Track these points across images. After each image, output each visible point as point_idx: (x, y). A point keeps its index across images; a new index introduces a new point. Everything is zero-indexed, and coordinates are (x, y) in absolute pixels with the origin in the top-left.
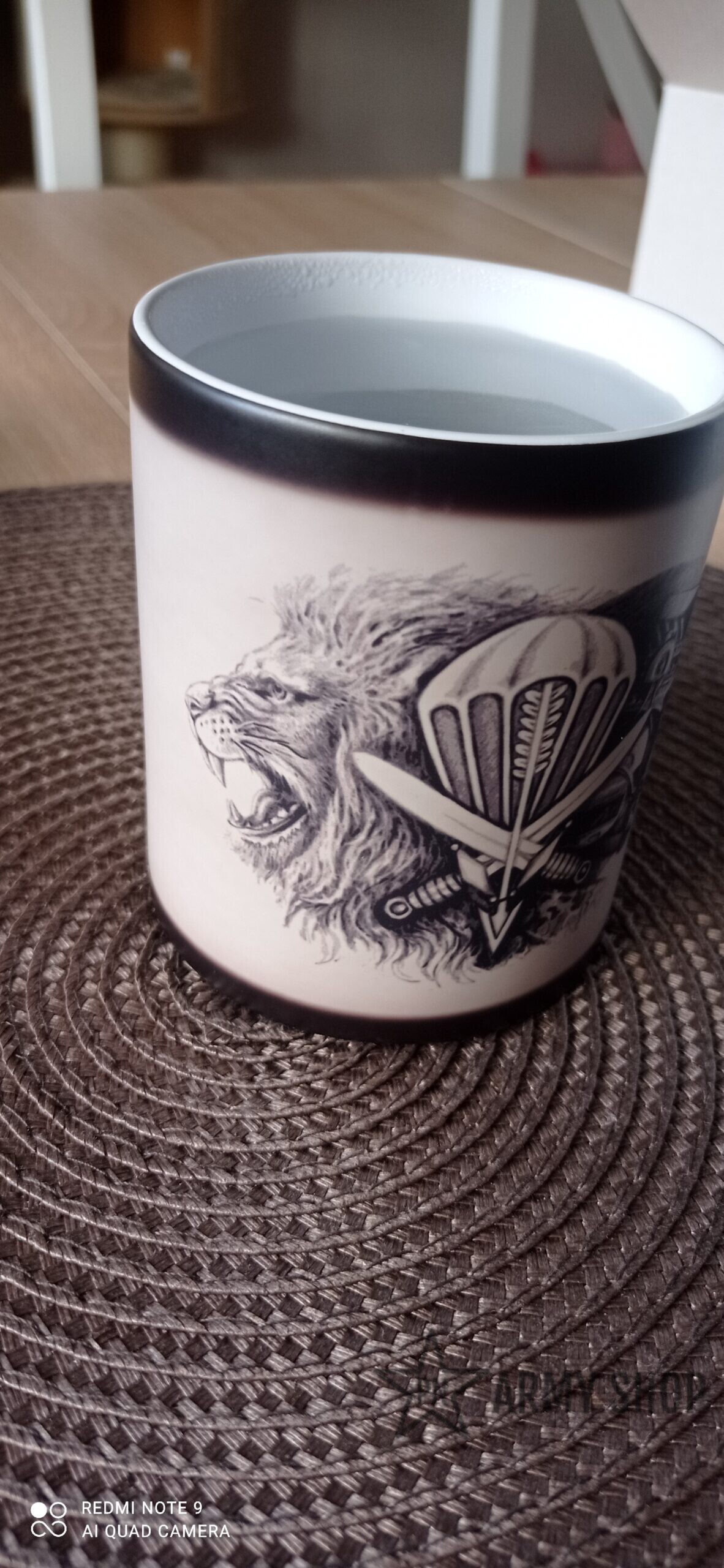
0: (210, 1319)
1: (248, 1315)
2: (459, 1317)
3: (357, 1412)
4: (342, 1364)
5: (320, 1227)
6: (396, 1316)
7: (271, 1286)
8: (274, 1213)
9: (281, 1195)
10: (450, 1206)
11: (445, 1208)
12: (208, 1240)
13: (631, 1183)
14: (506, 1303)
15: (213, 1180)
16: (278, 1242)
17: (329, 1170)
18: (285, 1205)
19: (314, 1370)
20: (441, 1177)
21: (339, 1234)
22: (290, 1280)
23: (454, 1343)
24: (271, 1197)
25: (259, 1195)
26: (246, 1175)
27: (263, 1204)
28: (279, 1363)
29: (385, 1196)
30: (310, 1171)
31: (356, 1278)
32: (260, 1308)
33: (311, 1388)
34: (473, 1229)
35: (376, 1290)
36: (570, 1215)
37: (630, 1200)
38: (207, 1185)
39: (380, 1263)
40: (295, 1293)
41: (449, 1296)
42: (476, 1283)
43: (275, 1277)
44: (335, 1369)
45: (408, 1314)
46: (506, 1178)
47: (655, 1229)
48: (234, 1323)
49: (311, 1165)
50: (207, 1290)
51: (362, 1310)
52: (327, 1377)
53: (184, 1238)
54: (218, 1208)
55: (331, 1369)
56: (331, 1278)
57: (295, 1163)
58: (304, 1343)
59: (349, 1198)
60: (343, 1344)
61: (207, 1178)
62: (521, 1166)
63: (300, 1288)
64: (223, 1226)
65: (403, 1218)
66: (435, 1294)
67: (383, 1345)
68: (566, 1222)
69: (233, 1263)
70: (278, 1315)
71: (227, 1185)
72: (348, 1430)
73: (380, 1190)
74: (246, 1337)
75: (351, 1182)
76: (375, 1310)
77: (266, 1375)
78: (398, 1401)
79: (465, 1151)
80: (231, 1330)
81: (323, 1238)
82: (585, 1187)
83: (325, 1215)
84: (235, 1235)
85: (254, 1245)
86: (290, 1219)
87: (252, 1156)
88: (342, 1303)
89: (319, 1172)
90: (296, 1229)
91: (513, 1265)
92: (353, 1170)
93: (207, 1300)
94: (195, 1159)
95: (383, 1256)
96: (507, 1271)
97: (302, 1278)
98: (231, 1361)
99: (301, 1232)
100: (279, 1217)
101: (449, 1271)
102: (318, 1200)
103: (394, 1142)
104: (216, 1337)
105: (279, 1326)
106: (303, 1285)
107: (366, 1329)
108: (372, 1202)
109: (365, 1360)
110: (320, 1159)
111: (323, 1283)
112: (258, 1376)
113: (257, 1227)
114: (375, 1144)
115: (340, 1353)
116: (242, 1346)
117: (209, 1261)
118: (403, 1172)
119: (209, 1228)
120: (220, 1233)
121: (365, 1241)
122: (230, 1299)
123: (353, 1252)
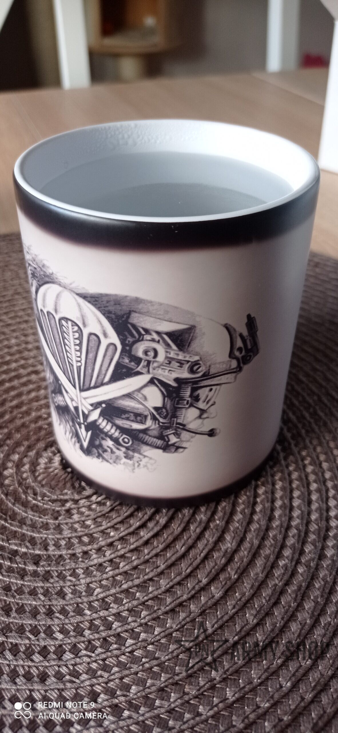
0: (10, 634)
1: (28, 634)
2: (130, 642)
3: (69, 685)
4: (67, 661)
5: (72, 593)
6: (99, 639)
7: (43, 621)
8: (51, 585)
9: (57, 577)
10: (137, 586)
11: (134, 586)
12: (18, 597)
13: (230, 578)
14: (153, 636)
15: (27, 567)
16: (50, 600)
17: (83, 565)
18: (57, 581)
19: (53, 663)
20: (136, 570)
21: (80, 597)
22: (51, 619)
23: (124, 654)
24: (52, 577)
25: (47, 576)
26: (43, 566)
27: (48, 581)
28: (37, 658)
29: (107, 579)
30: (73, 565)
31: (82, 620)
32: (35, 631)
33: (51, 672)
34: (146, 598)
35: (92, 627)
36: (195, 594)
37: (227, 587)
38: (24, 569)
39: (96, 613)
40: (53, 625)
41: (126, 631)
42: (141, 625)
43: (44, 617)
44: (63, 663)
45: (105, 639)
46: (168, 573)
47: (237, 603)
48: (20, 637)
49: (74, 562)
50: (11, 620)
51: (82, 635)
52: (59, 667)
53: (7, 595)
54: (26, 581)
55: (61, 663)
56: (71, 619)
57: (68, 561)
58: (52, 649)
59: (88, 580)
60: (70, 651)
61: (23, 566)
62: (177, 567)
63: (55, 623)
64: (26, 590)
65: (113, 591)
66: (119, 630)
67: (89, 653)
68: (193, 597)
69: (27, 609)
70: (43, 635)
71: (34, 570)
72: (63, 693)
73: (105, 576)
74: (25, 645)
75: (92, 572)
76: (88, 636)
77: (30, 663)
78: (89, 681)
79: (151, 558)
80: (19, 641)
81: (72, 599)
82: (206, 579)
83: (77, 587)
84: (31, 595)
85: (38, 600)
86: (59, 588)
87: (49, 556)
88: (74, 631)
89: (77, 566)
90: (61, 594)
91: (161, 617)
92: (95, 565)
93: (11, 625)
94: (21, 557)
95: (99, 609)
96: (158, 620)
97: (57, 618)
98: (15, 656)
99: (62, 595)
100: (54, 587)
101: (129, 619)
102: (74, 580)
103: (117, 553)
104: (11, 643)
105: (41, 640)
106: (56, 621)
107: (82, 644)
108: (100, 581)
109: (78, 660)
110: (80, 559)
111: (67, 621)
112: (26, 664)
113: (42, 591)
114: (108, 553)
115: (68, 656)
116: (22, 649)
117: (16, 607)
118: (118, 568)
119: (20, 591)
120: (24, 593)
121: (93, 602)
122: (22, 625)
123: (85, 607)
